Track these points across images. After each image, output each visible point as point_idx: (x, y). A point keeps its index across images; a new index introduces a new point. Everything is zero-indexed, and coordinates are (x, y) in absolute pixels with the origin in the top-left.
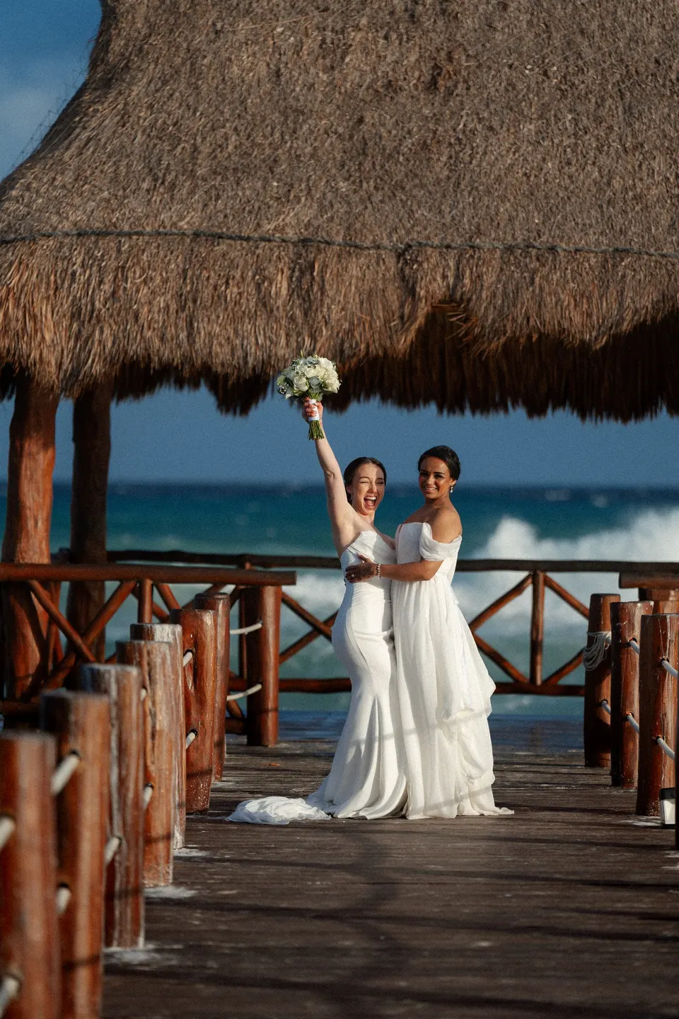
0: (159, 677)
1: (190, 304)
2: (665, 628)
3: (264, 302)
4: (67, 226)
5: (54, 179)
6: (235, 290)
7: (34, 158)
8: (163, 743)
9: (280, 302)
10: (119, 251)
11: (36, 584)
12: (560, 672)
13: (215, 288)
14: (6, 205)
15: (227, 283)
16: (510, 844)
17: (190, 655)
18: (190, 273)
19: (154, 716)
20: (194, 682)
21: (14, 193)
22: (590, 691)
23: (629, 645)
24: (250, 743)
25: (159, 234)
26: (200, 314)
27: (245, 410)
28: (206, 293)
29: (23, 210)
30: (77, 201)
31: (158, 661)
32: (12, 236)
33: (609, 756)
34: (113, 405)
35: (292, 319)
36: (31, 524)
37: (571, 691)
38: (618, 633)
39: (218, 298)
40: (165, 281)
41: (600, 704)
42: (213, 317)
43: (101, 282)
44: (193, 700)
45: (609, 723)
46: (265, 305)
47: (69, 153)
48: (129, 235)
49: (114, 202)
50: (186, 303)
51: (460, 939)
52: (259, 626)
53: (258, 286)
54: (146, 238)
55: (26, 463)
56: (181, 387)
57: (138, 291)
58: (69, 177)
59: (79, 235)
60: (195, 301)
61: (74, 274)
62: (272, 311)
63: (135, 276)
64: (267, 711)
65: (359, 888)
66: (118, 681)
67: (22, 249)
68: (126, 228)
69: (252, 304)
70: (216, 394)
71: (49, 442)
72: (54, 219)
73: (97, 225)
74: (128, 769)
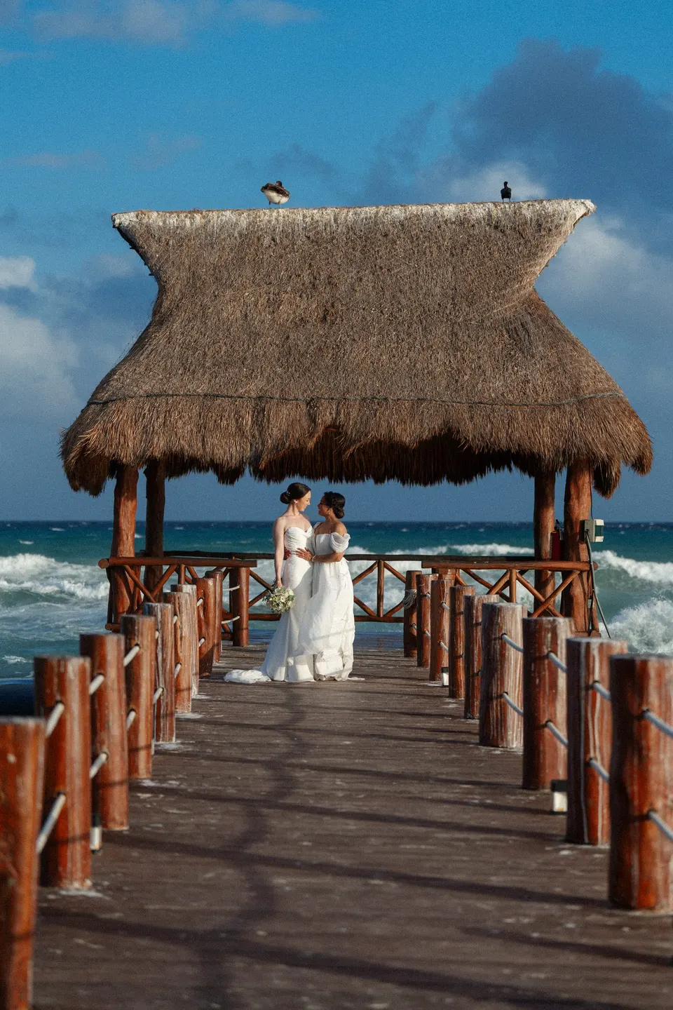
0: (184, 609)
1: (203, 429)
2: (443, 587)
3: (240, 428)
4: (141, 392)
5: (135, 370)
6: (225, 422)
7: (125, 360)
8: (186, 643)
9: (248, 428)
10: (167, 403)
11: (127, 567)
12: (393, 610)
13: (215, 421)
14: (112, 383)
15: (221, 419)
16: (364, 694)
17: (201, 601)
18: (202, 414)
19: (181, 629)
20: (204, 614)
21: (116, 377)
22: (406, 620)
23: (426, 596)
24: (234, 645)
25: (187, 395)
26: (207, 434)
27: (232, 482)
28: (211, 424)
29: (120, 385)
30: (147, 380)
31: (184, 602)
32: (115, 398)
33: (416, 652)
34: (166, 480)
35: (253, 436)
36: (125, 538)
37: (398, 620)
38: (420, 589)
39: (217, 426)
40: (190, 418)
41: (412, 626)
42: (215, 435)
43: (158, 418)
44: (203, 623)
45: (416, 634)
46: (240, 430)
47: (143, 357)
48: (172, 396)
49: (165, 380)
50: (202, 427)
51: (335, 740)
52: (238, 587)
53: (237, 420)
54: (181, 397)
55: (122, 507)
56: (200, 471)
57: (176, 423)
58: (142, 369)
59: (148, 396)
60: (205, 428)
61: (145, 414)
62: (244, 433)
63: (175, 415)
64: (243, 629)
65: (286, 715)
66: (161, 611)
67: (119, 404)
68: (171, 393)
69: (233, 429)
70: (217, 474)
71: (133, 496)
72: (135, 389)
73: (156, 391)
74: (167, 654)
